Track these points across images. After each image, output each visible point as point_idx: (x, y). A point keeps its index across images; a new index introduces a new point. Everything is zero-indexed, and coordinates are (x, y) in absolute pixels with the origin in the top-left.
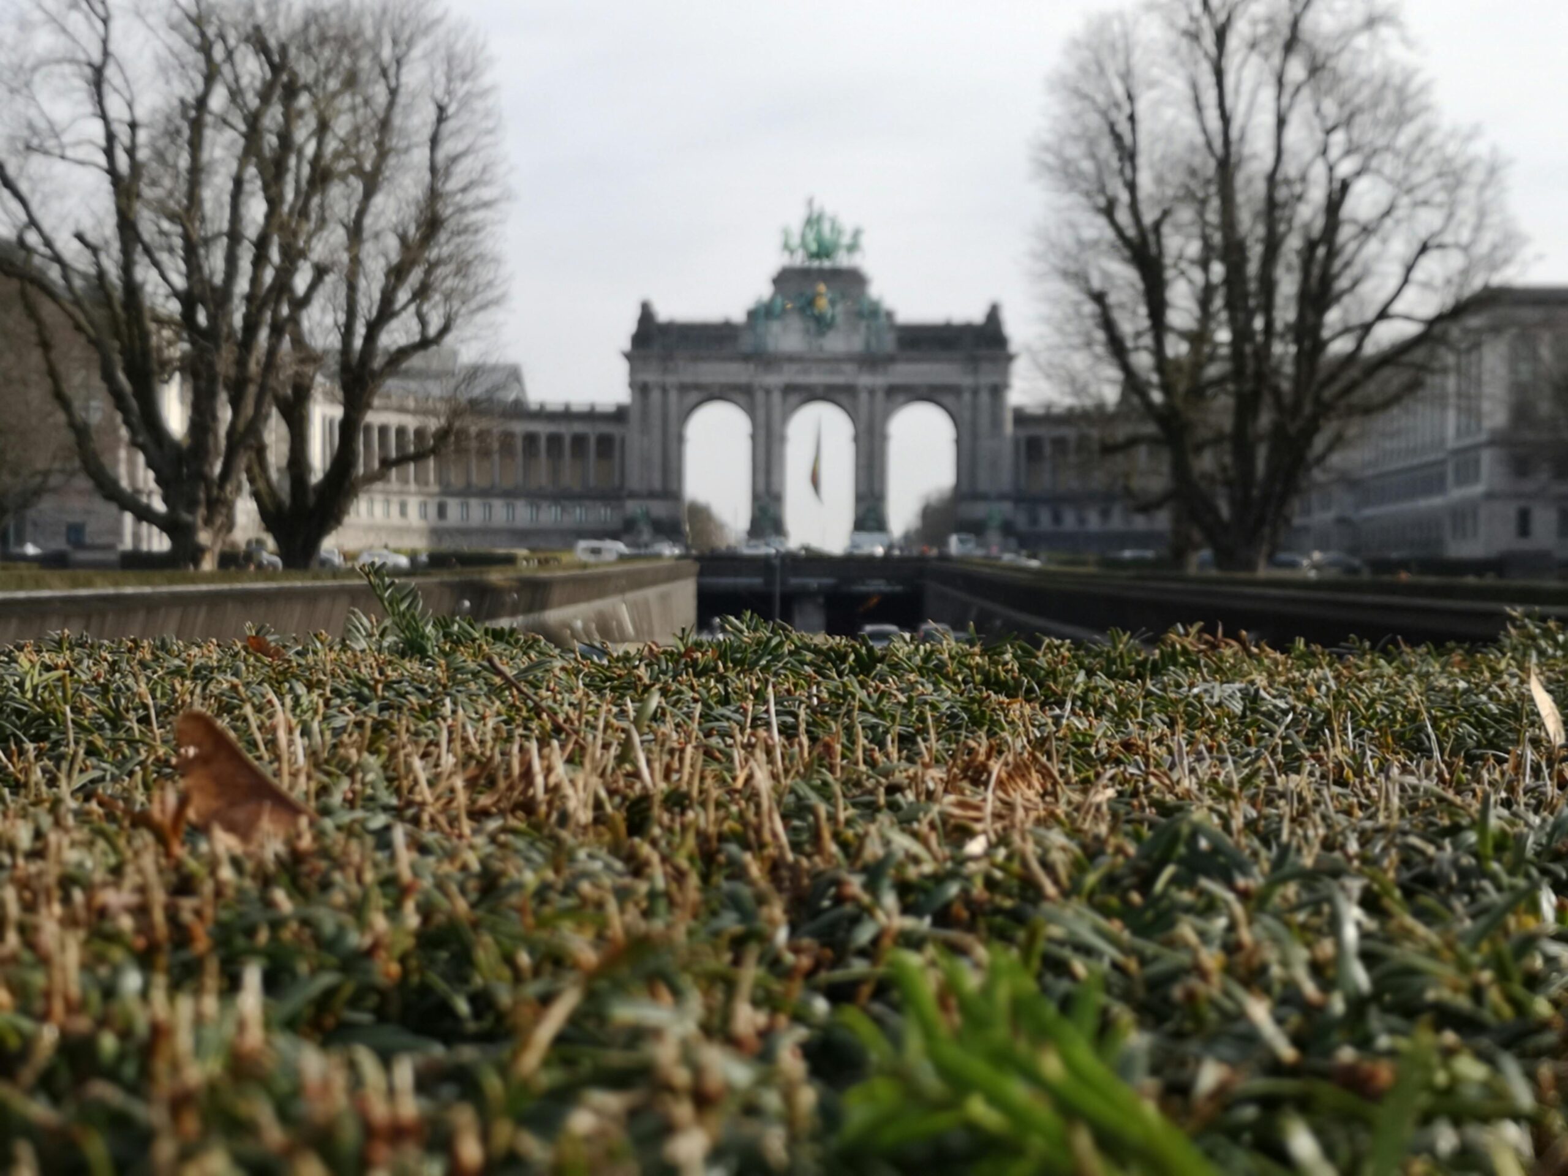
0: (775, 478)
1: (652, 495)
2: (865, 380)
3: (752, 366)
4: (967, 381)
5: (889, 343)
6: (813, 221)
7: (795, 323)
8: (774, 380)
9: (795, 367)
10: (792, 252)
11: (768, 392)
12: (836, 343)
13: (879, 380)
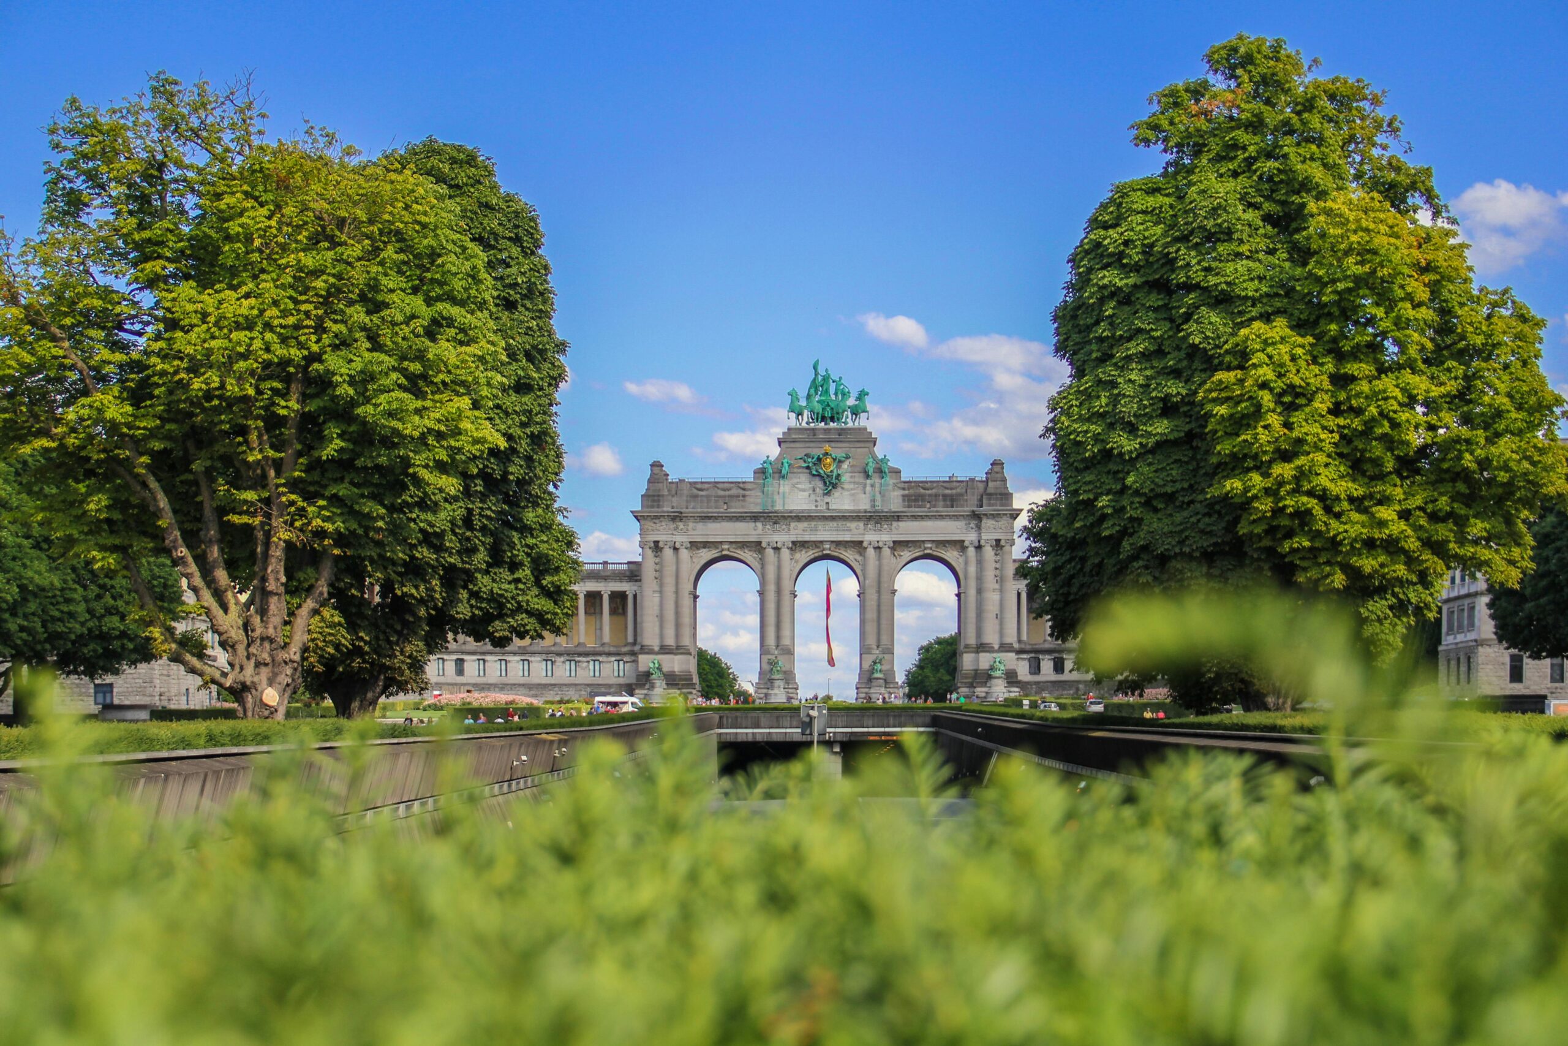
0: (786, 632)
1: (664, 650)
2: (871, 537)
3: (759, 525)
4: (970, 537)
5: (895, 502)
6: (819, 385)
7: (803, 481)
8: (783, 536)
9: (804, 525)
10: (799, 414)
11: (777, 549)
12: (842, 501)
13: (885, 536)
